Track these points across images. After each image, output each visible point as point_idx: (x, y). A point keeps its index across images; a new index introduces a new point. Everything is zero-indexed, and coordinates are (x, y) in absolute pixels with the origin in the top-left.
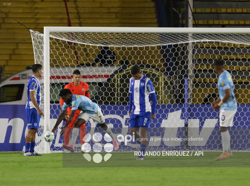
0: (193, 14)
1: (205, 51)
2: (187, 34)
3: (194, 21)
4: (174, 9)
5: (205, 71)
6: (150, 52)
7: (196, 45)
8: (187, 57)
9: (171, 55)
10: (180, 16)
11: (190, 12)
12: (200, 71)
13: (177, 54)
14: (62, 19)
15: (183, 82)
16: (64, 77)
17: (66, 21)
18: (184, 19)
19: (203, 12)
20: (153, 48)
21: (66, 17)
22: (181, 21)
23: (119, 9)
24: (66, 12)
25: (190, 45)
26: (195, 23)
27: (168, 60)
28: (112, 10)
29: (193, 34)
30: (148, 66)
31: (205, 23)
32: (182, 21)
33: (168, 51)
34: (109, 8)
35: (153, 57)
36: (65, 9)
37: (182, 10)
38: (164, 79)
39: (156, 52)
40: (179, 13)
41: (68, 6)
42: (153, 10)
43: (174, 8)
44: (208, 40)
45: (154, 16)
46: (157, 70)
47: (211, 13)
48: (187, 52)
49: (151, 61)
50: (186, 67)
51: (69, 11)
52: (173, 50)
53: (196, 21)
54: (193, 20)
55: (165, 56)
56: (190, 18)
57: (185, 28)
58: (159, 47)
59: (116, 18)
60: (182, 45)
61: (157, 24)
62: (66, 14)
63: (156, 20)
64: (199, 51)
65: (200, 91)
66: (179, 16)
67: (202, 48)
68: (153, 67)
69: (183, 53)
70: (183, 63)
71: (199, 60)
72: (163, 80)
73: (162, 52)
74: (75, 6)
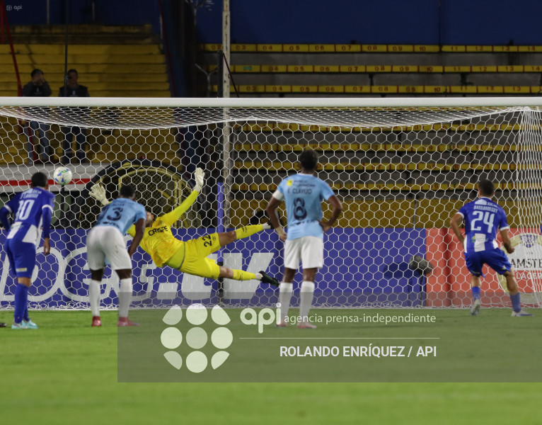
0: (231, 74)
1: (252, 138)
2: (221, 110)
3: (233, 87)
4: (199, 67)
5: (253, 171)
6: (160, 139)
7: (236, 128)
8: (221, 148)
9: (194, 144)
10: (209, 78)
11: (226, 71)
12: (244, 171)
13: (204, 142)
14: (8, 83)
15: (215, 190)
16: (14, 183)
17: (15, 88)
18: (216, 84)
19: (248, 71)
20: (165, 132)
21: (16, 80)
22: (209, 88)
23: (105, 66)
24: (14, 71)
25: (227, 126)
26: (234, 91)
27: (190, 153)
28: (93, 69)
29: (231, 110)
30: (156, 164)
31: (251, 91)
32: (212, 88)
33: (189, 137)
34: (87, 65)
35: (165, 147)
36: (13, 68)
37: (212, 67)
38: (183, 186)
39: (170, 138)
40: (206, 73)
41: (18, 62)
42: (163, 69)
43: (199, 64)
44: (256, 119)
45: (164, 78)
46: (172, 170)
47: (261, 73)
48: (222, 140)
49: (161, 155)
50: (221, 165)
51: (20, 71)
52: (199, 136)
53: (237, 87)
54: (231, 84)
55: (185, 145)
56: (225, 82)
57: (218, 98)
58: (174, 130)
59: (100, 82)
60: (212, 126)
61: (169, 93)
62: (15, 76)
63: (167, 86)
64: (242, 138)
65: (245, 205)
66: (206, 78)
67: (247, 132)
68: (166, 164)
69: (214, 141)
70: (215, 157)
71: (243, 153)
72: (180, 186)
73: (180, 138)
74: (30, 62)
